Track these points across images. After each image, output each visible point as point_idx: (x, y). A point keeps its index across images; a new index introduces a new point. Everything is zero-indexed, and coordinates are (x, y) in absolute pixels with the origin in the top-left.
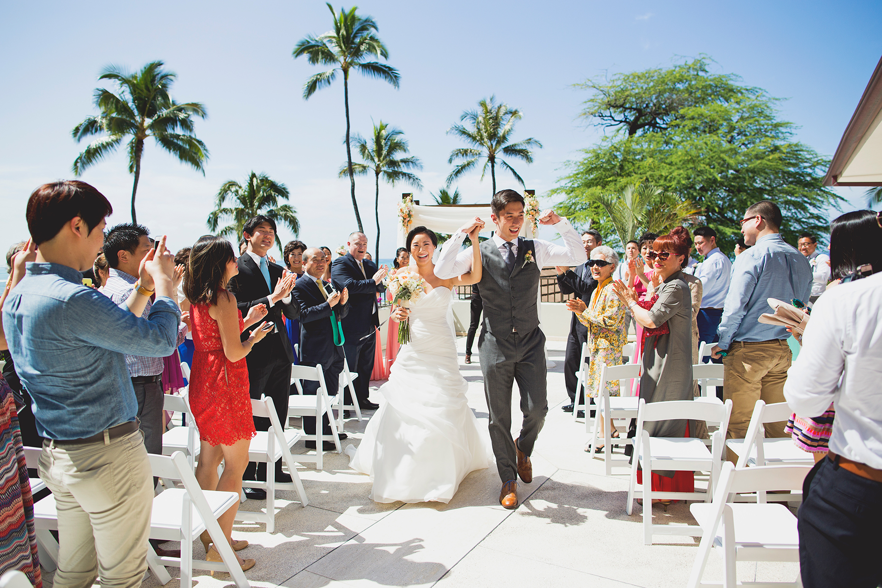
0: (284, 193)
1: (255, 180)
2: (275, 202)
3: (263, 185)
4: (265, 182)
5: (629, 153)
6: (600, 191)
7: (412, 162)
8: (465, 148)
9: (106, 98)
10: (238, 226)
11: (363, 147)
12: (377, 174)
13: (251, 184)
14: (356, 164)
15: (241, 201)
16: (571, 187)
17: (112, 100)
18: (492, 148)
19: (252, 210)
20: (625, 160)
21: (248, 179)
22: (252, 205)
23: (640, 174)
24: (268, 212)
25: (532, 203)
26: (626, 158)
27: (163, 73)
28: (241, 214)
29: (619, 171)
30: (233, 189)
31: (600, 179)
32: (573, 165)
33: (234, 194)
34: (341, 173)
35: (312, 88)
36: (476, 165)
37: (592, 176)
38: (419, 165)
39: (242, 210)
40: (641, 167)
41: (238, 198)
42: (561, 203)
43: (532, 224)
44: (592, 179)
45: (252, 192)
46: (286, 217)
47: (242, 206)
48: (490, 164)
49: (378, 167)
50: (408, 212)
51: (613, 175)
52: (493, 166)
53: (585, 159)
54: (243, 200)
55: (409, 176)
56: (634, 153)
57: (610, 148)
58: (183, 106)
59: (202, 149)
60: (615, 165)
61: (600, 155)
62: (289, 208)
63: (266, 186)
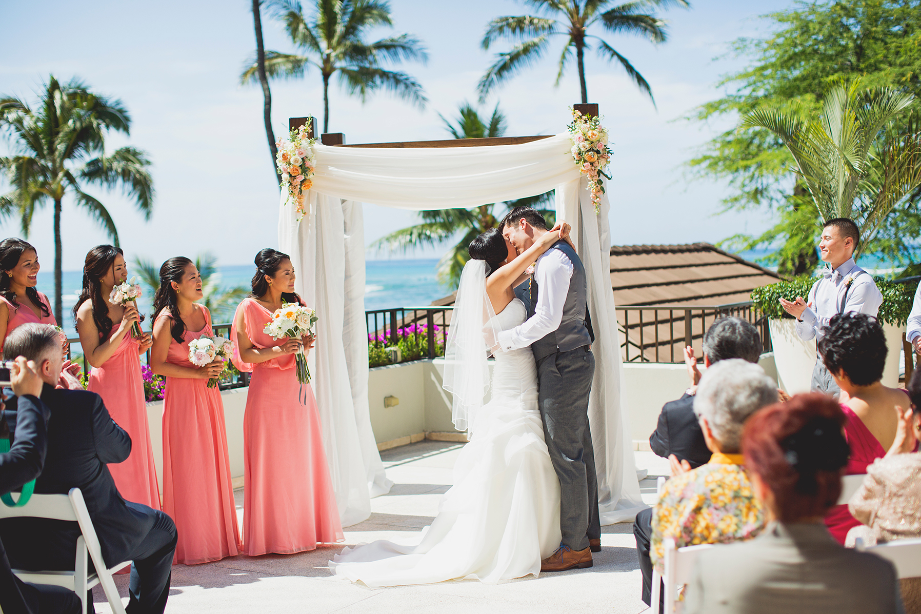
0: (119, 120)
1: (57, 95)
2: (99, 143)
3: (75, 105)
4: (78, 100)
5: (876, 21)
6: (812, 105)
7: (403, 47)
8: (518, 14)
10: (20, 195)
11: (294, 19)
12: (326, 76)
13: (50, 105)
14: (279, 55)
15: (29, 142)
16: (750, 96)
18: (578, 13)
19: (54, 161)
20: (867, 35)
21: (43, 92)
22: (52, 150)
23: (902, 65)
24: (89, 164)
25: (590, 134)
26: (870, 32)
28: (27, 170)
29: (853, 59)
30: (12, 115)
31: (814, 79)
32: (753, 48)
33: (13, 127)
34: (245, 74)
36: (542, 52)
37: (796, 73)
38: (419, 54)
39: (31, 161)
40: (902, 50)
41: (23, 136)
42: (729, 133)
43: (591, 185)
44: (796, 80)
45: (53, 122)
46: (126, 174)
47: (31, 154)
48: (574, 50)
49: (327, 60)
50: (300, 162)
51: (842, 69)
52: (580, 54)
53: (779, 35)
54: (33, 139)
55: (396, 79)
56: (886, 21)
57: (832, 11)
60: (845, 48)
61: (811, 26)
62: (135, 154)
63: (82, 108)
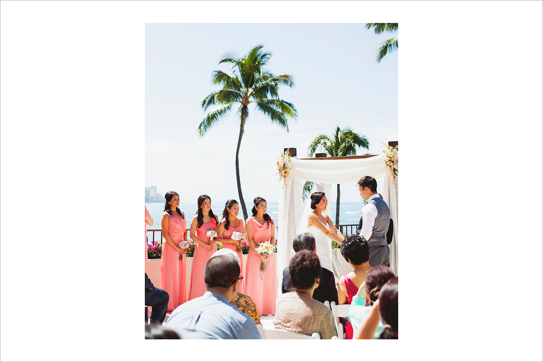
1: (339, 133)
3: (347, 137)
4: (348, 135)
9: (221, 76)
13: (337, 137)
17: (224, 77)
21: (335, 132)
22: (337, 155)
25: (390, 154)
27: (263, 53)
30: (322, 141)
33: (323, 146)
35: (383, 52)
41: (327, 149)
45: (338, 144)
50: (283, 166)
58: (277, 78)
59: (292, 110)
63: (350, 138)
